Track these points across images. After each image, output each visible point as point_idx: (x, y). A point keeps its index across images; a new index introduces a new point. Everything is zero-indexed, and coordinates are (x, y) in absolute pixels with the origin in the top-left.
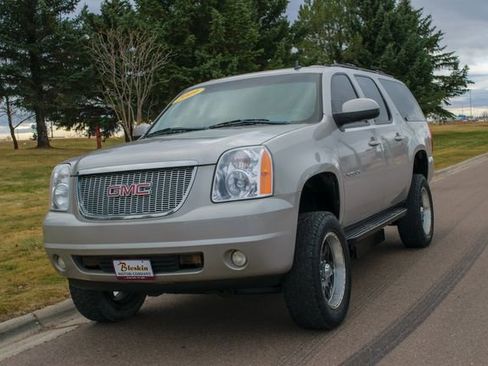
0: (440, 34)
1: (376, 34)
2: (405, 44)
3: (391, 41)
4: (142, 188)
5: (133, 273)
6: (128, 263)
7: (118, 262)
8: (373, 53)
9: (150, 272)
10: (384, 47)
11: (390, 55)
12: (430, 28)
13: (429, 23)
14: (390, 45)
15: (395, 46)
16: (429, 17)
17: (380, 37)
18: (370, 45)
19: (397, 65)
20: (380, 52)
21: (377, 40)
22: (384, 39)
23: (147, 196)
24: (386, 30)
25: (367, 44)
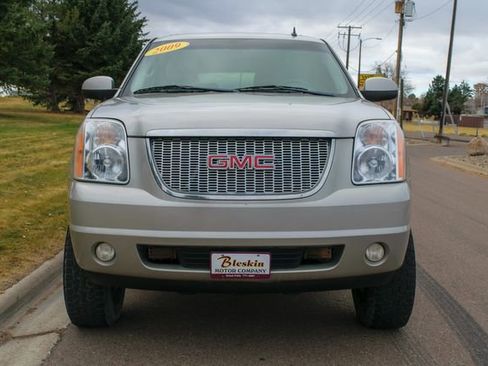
0: (144, 20)
1: (92, 12)
2: (121, 25)
3: (108, 20)
4: (261, 162)
5: (239, 270)
6: (234, 257)
7: (220, 255)
8: (89, 29)
9: (266, 269)
10: (99, 25)
11: (106, 34)
12: (136, 13)
13: (135, 9)
14: (106, 24)
15: (111, 26)
16: (136, 2)
17: (96, 15)
18: (86, 21)
19: (112, 43)
20: (96, 30)
21: (94, 17)
22: (101, 17)
23: (269, 172)
24: (102, 8)
25: (83, 19)
